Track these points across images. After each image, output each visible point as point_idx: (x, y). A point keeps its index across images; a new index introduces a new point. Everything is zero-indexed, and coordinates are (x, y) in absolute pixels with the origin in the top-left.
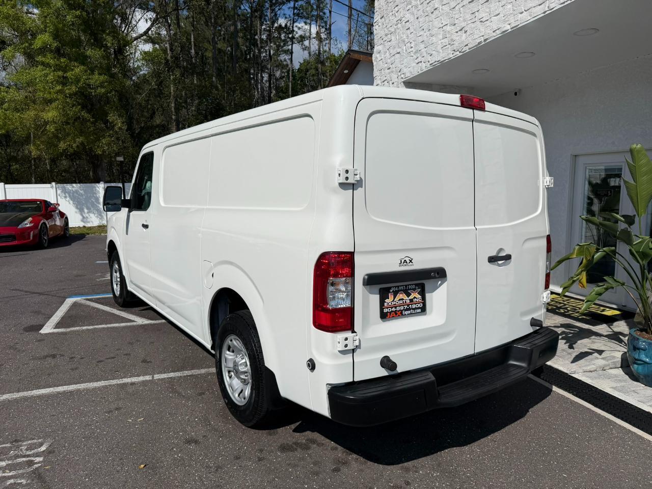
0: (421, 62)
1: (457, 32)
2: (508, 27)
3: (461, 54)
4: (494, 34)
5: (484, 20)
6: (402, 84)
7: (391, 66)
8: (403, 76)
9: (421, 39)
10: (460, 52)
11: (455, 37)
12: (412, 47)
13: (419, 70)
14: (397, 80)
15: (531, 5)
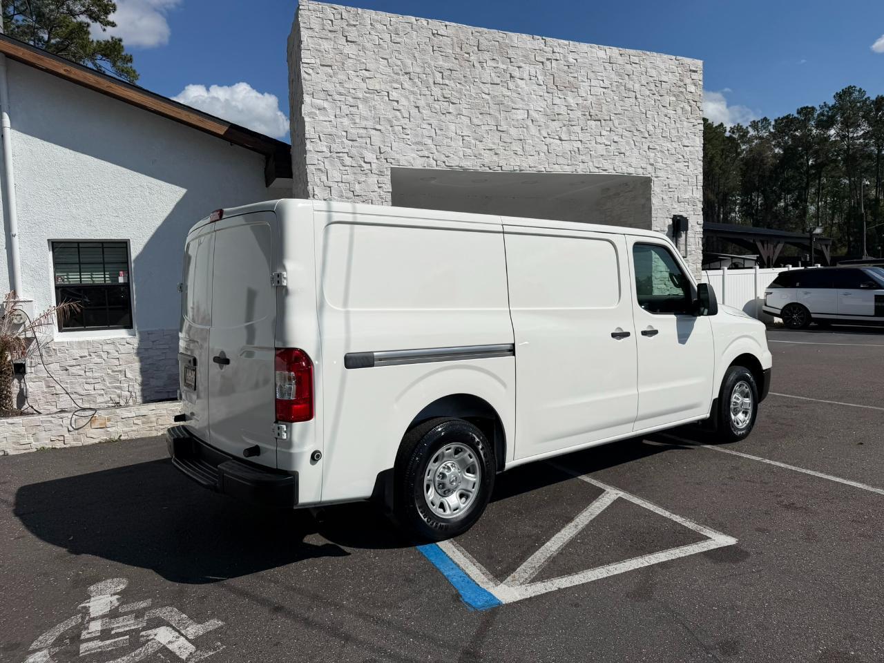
0: (428, 157)
1: (484, 149)
2: (543, 169)
3: (491, 171)
4: (531, 169)
5: (518, 153)
6: (390, 169)
7: (358, 139)
8: (393, 161)
9: (426, 133)
10: (490, 169)
11: (482, 152)
12: (408, 135)
13: (426, 165)
14: (376, 161)
15: (562, 162)
